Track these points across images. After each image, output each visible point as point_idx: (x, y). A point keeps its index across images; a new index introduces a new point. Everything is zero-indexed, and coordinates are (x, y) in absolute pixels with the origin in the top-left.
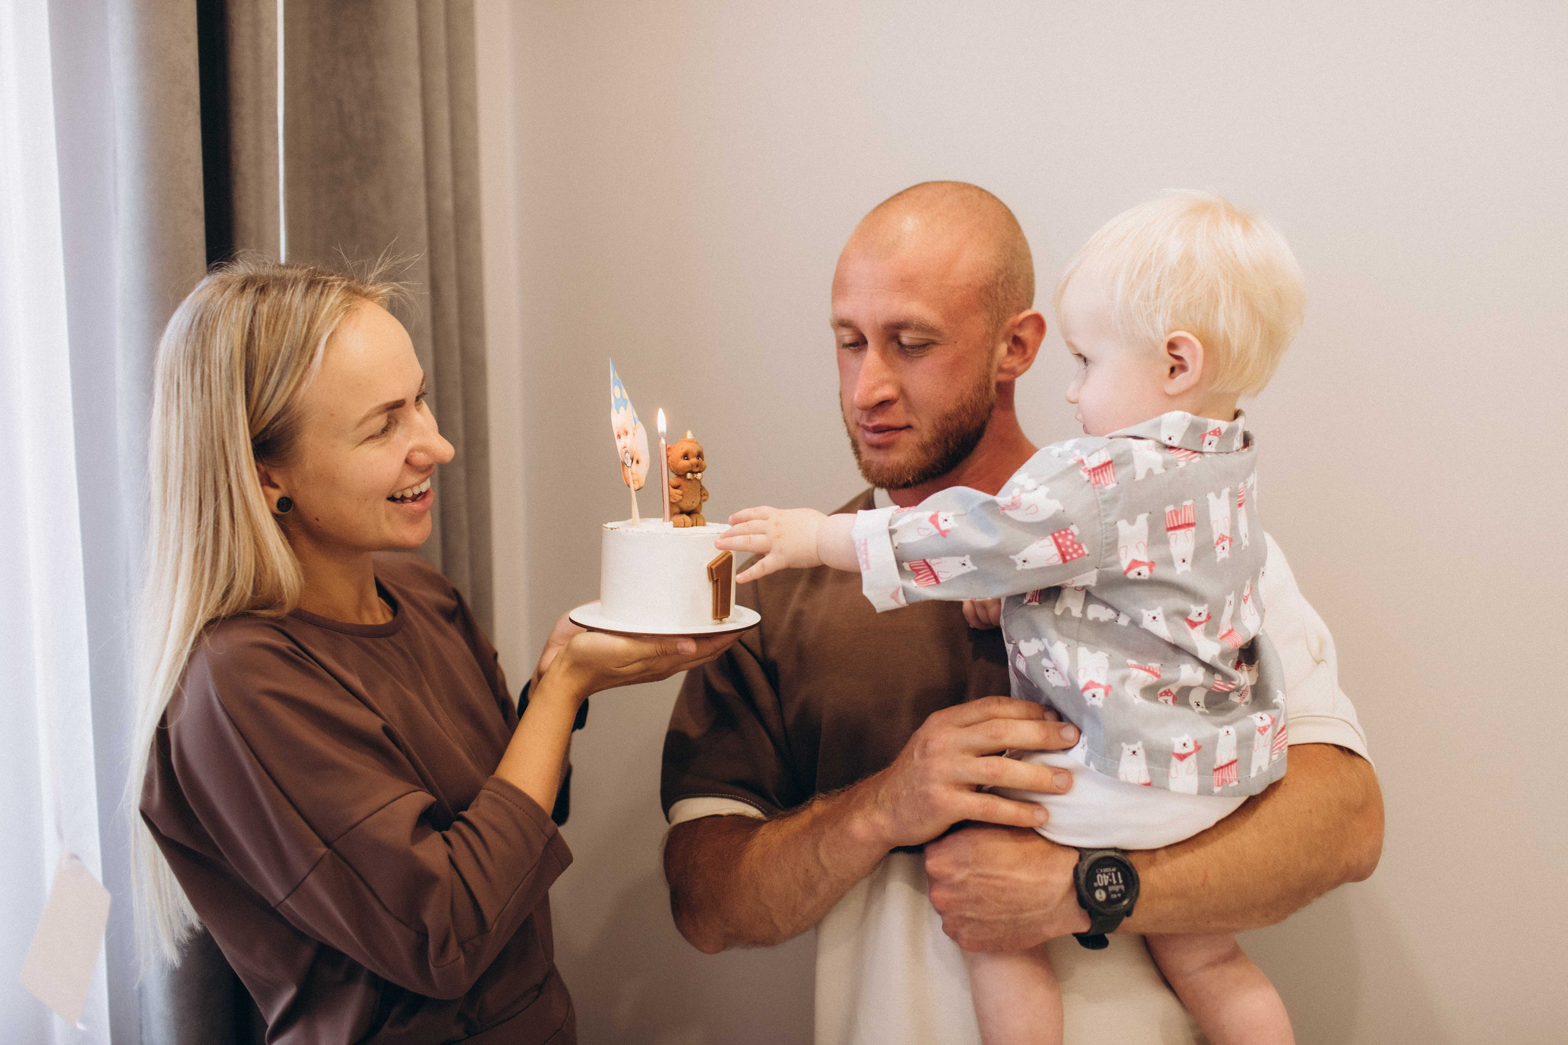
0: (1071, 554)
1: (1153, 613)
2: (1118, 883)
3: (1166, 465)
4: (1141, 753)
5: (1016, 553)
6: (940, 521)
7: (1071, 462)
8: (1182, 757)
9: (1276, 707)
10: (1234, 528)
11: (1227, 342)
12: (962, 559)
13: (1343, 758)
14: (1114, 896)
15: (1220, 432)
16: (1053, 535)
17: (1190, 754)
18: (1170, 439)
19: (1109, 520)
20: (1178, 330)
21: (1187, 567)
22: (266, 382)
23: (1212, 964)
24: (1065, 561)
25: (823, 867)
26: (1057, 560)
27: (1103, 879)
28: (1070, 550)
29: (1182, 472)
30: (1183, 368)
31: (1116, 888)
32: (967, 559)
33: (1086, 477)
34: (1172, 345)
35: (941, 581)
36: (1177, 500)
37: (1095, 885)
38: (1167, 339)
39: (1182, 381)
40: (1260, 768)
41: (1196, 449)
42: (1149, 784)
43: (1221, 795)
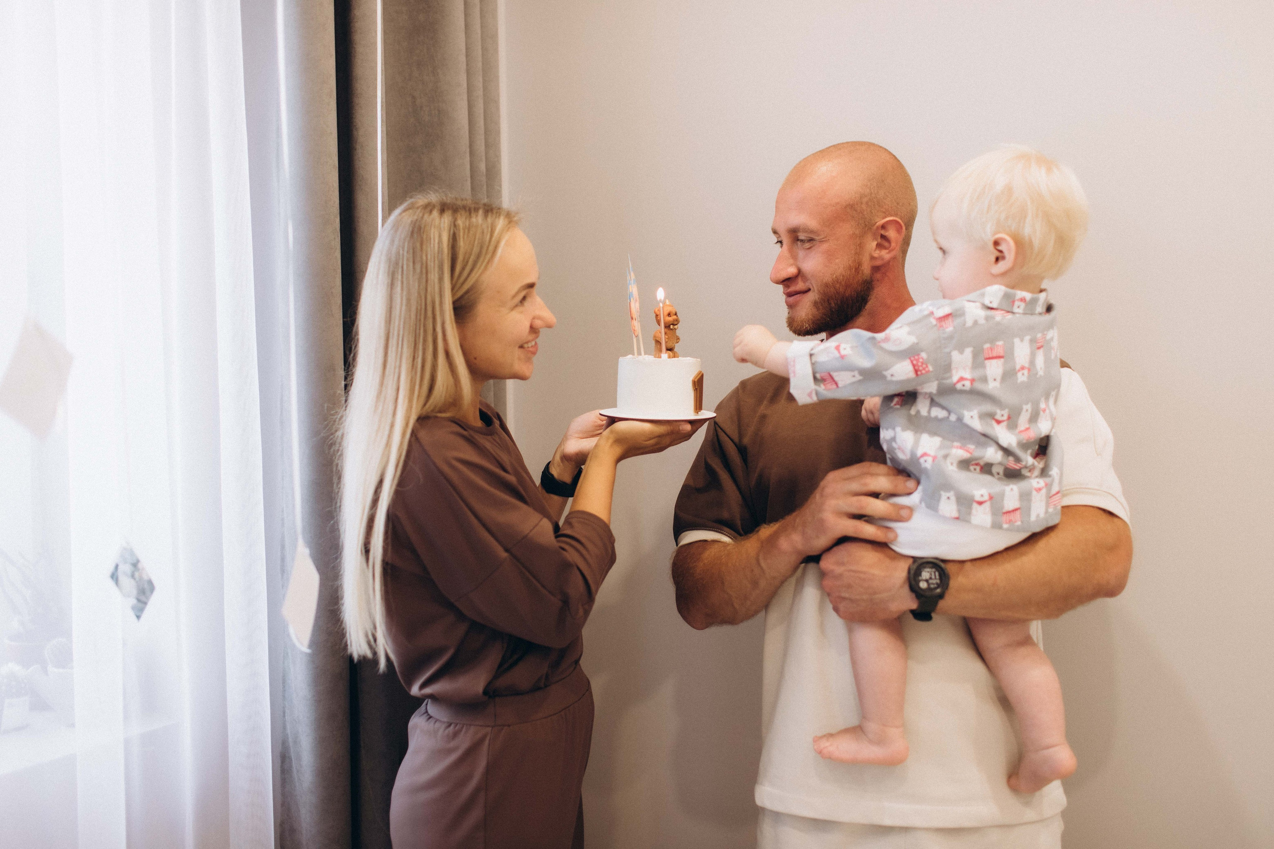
0: (921, 371)
1: (972, 414)
2: (935, 578)
3: (987, 318)
4: (953, 498)
5: (886, 370)
6: (841, 349)
7: (926, 313)
8: (980, 503)
9: (1050, 476)
10: (1032, 362)
11: (1031, 242)
12: (853, 374)
13: (1104, 516)
14: (932, 586)
15: (1025, 299)
16: (910, 358)
17: (985, 502)
18: (991, 303)
19: (947, 350)
20: (999, 233)
21: (997, 384)
22: (463, 269)
23: (1009, 645)
24: (917, 375)
25: (762, 569)
26: (912, 375)
27: (926, 574)
28: (921, 368)
29: (998, 324)
30: (1003, 258)
31: (934, 581)
32: (856, 373)
33: (934, 322)
34: (996, 243)
35: (840, 385)
36: (992, 341)
37: (920, 578)
38: (993, 239)
39: (1002, 266)
40: (1038, 516)
41: (1009, 310)
42: (957, 518)
43: (1008, 530)
